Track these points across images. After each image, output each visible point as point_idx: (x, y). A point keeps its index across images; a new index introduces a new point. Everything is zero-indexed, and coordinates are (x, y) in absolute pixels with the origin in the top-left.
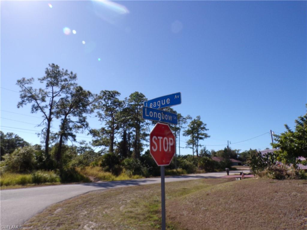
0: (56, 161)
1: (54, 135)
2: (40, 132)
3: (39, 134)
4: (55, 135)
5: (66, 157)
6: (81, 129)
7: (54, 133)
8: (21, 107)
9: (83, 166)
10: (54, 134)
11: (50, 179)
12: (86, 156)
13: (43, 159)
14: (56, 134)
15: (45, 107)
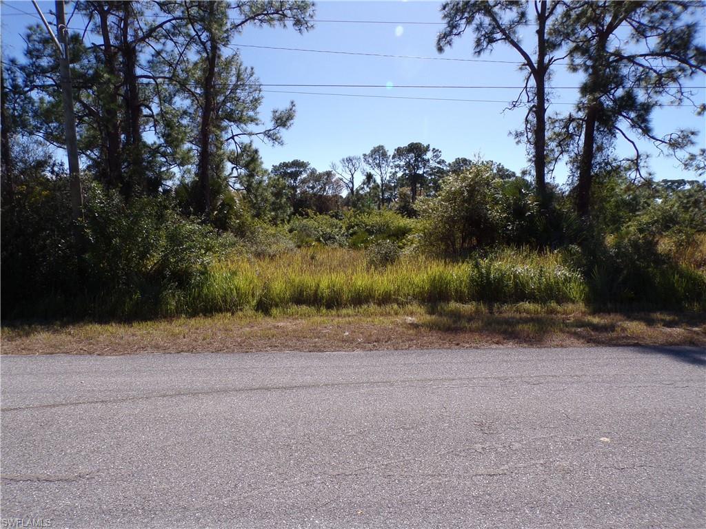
0: (574, 215)
1: (562, 124)
2: (522, 128)
3: (518, 135)
4: (567, 127)
5: (617, 206)
6: (672, 88)
7: (560, 117)
8: (447, 48)
9: (686, 234)
10: (562, 120)
11: (539, 289)
12: (692, 199)
13: (526, 207)
14: (571, 119)
15: (519, 22)
